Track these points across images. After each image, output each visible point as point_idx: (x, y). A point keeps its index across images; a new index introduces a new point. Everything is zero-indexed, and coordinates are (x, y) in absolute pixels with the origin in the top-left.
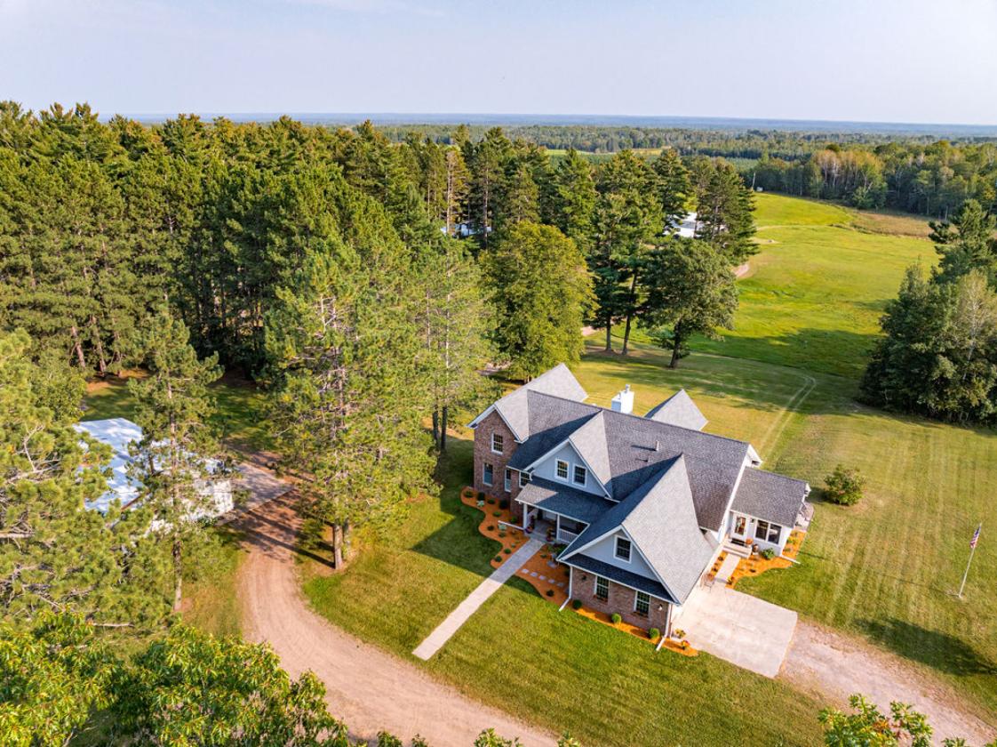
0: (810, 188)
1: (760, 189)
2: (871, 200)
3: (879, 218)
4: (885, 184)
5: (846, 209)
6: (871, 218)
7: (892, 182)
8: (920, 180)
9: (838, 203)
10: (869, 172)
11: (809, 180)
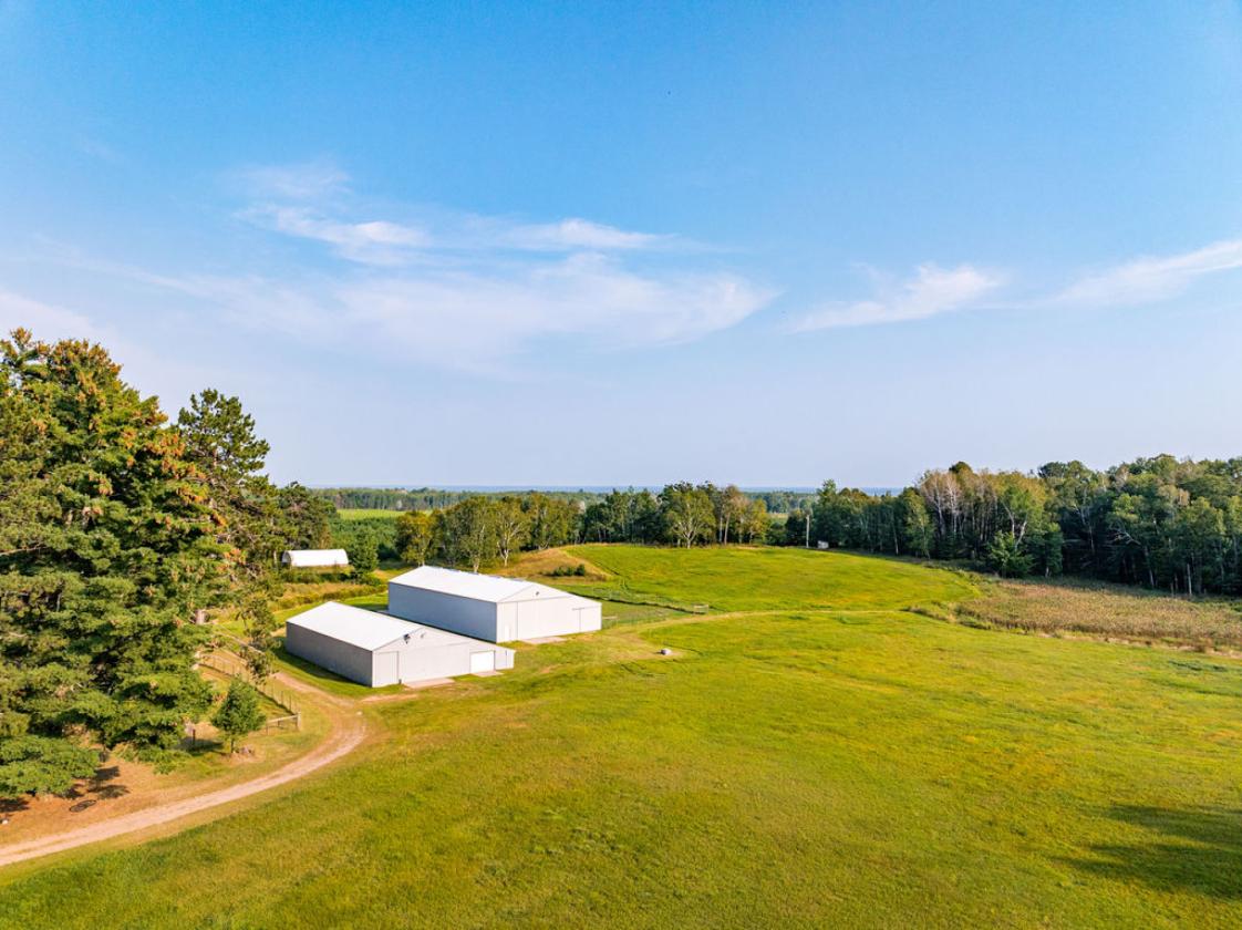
0: (910, 539)
1: (824, 545)
2: (1029, 557)
3: (1034, 591)
4: (1055, 527)
5: (977, 576)
6: (1016, 592)
7: (1070, 524)
8: (1120, 513)
9: (963, 566)
10: (1015, 503)
11: (905, 523)
